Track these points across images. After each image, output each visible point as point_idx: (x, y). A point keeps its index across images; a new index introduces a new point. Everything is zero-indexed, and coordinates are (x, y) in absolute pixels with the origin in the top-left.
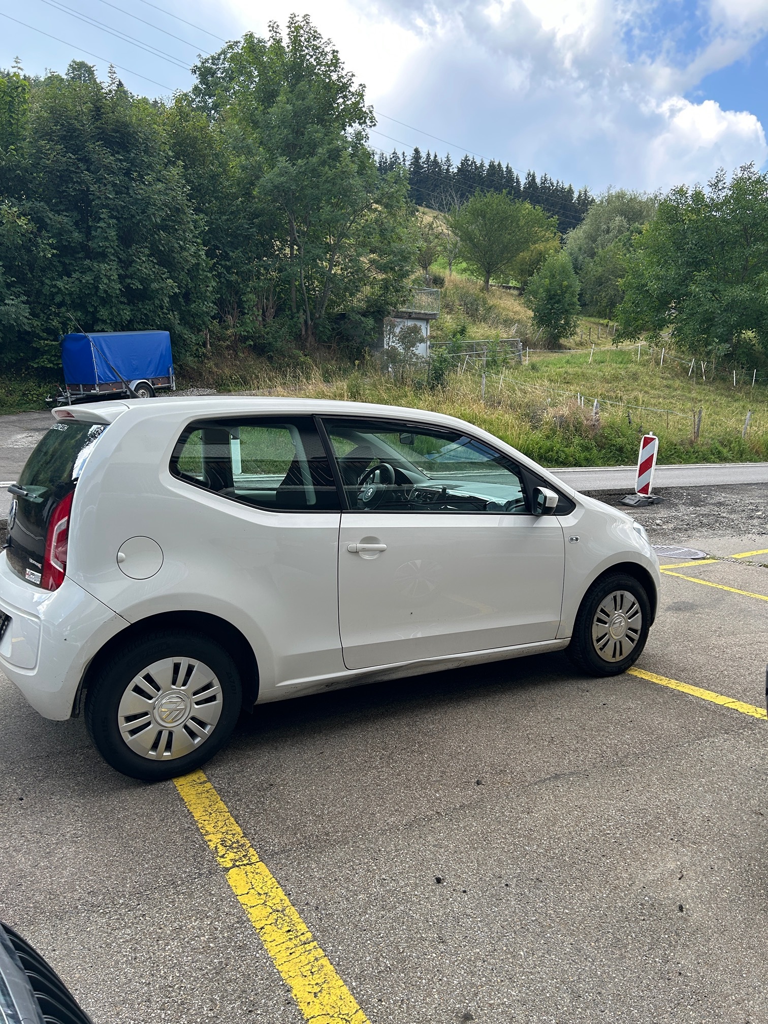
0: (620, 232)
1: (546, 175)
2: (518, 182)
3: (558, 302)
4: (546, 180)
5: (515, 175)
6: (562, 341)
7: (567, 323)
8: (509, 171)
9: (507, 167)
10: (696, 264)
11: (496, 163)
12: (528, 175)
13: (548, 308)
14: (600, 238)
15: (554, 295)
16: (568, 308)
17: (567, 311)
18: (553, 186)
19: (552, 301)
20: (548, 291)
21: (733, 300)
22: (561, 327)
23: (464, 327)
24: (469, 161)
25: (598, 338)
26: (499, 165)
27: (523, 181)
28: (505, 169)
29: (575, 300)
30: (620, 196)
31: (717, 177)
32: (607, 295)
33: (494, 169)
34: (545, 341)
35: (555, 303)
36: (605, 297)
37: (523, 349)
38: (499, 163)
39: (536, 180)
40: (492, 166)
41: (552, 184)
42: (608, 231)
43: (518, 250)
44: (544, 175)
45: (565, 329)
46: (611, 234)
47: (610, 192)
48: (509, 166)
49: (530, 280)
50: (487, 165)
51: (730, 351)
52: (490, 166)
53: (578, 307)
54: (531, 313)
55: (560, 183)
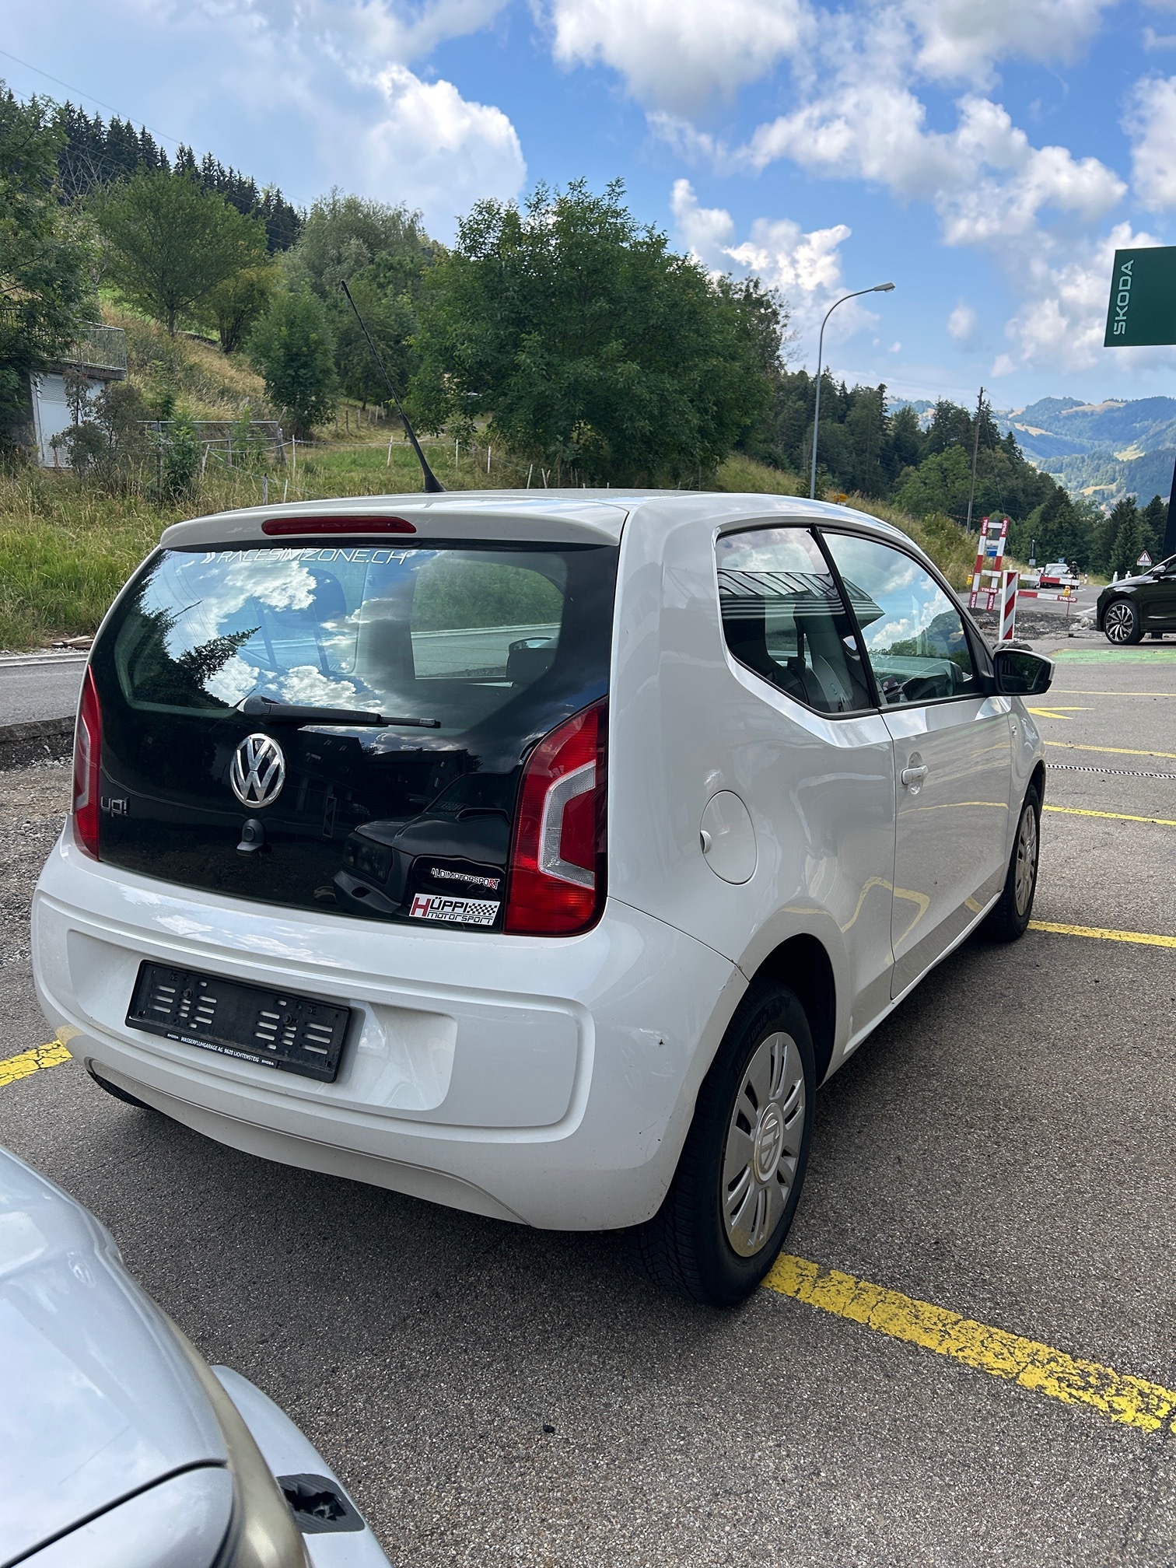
0: (359, 263)
1: (210, 156)
2: (164, 160)
3: (305, 365)
4: (211, 164)
5: (158, 147)
6: (315, 430)
7: (321, 401)
8: (147, 140)
9: (143, 133)
10: (521, 322)
11: (124, 123)
12: (181, 151)
13: (289, 375)
14: (327, 270)
15: (297, 354)
16: (321, 376)
17: (319, 381)
18: (225, 177)
19: (295, 364)
20: (287, 347)
21: (576, 380)
22: (312, 406)
23: (169, 397)
24: (74, 112)
25: (358, 427)
26: (129, 126)
27: (173, 161)
28: (139, 136)
29: (330, 363)
30: (353, 206)
31: (538, 193)
32: (361, 360)
33: (121, 134)
34: (290, 428)
35: (299, 368)
36: (358, 364)
37: (286, 440)
38: (129, 124)
39: (196, 163)
40: (115, 125)
41: (222, 173)
42: (339, 260)
43: (222, 275)
44: (207, 156)
45: (318, 410)
46: (345, 265)
47: (336, 198)
48: (147, 131)
49: (254, 327)
50: (106, 124)
51: (580, 454)
52: (111, 126)
53: (335, 376)
54: (262, 382)
55: (235, 172)
